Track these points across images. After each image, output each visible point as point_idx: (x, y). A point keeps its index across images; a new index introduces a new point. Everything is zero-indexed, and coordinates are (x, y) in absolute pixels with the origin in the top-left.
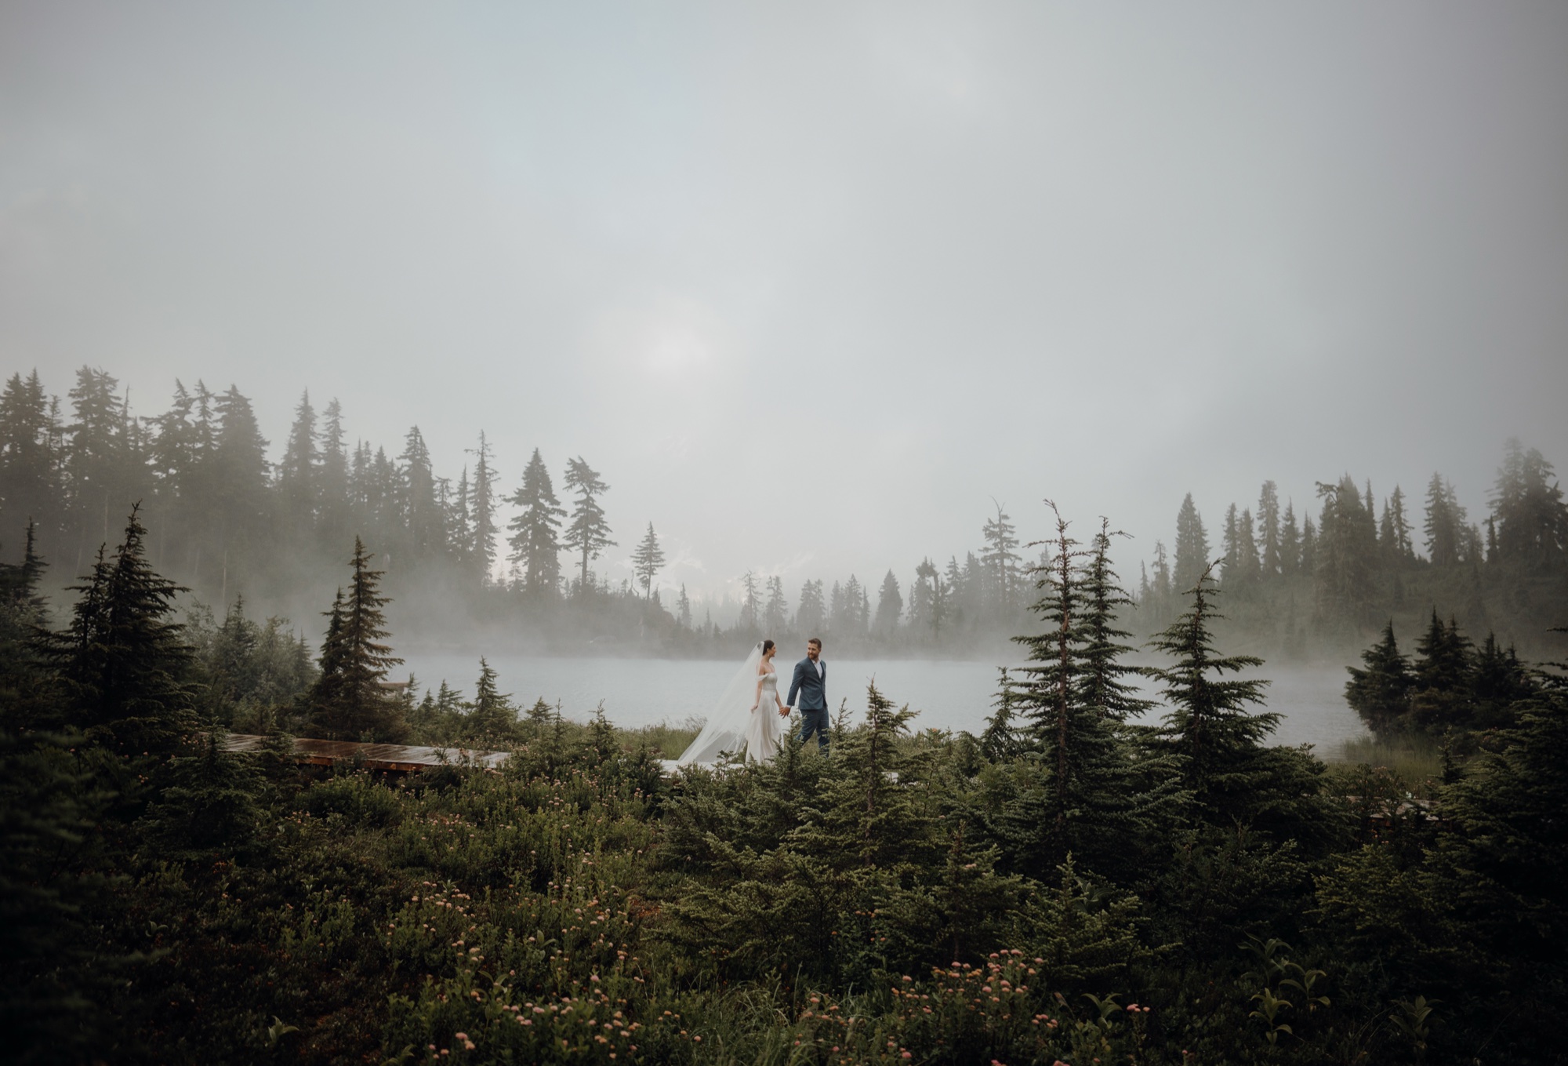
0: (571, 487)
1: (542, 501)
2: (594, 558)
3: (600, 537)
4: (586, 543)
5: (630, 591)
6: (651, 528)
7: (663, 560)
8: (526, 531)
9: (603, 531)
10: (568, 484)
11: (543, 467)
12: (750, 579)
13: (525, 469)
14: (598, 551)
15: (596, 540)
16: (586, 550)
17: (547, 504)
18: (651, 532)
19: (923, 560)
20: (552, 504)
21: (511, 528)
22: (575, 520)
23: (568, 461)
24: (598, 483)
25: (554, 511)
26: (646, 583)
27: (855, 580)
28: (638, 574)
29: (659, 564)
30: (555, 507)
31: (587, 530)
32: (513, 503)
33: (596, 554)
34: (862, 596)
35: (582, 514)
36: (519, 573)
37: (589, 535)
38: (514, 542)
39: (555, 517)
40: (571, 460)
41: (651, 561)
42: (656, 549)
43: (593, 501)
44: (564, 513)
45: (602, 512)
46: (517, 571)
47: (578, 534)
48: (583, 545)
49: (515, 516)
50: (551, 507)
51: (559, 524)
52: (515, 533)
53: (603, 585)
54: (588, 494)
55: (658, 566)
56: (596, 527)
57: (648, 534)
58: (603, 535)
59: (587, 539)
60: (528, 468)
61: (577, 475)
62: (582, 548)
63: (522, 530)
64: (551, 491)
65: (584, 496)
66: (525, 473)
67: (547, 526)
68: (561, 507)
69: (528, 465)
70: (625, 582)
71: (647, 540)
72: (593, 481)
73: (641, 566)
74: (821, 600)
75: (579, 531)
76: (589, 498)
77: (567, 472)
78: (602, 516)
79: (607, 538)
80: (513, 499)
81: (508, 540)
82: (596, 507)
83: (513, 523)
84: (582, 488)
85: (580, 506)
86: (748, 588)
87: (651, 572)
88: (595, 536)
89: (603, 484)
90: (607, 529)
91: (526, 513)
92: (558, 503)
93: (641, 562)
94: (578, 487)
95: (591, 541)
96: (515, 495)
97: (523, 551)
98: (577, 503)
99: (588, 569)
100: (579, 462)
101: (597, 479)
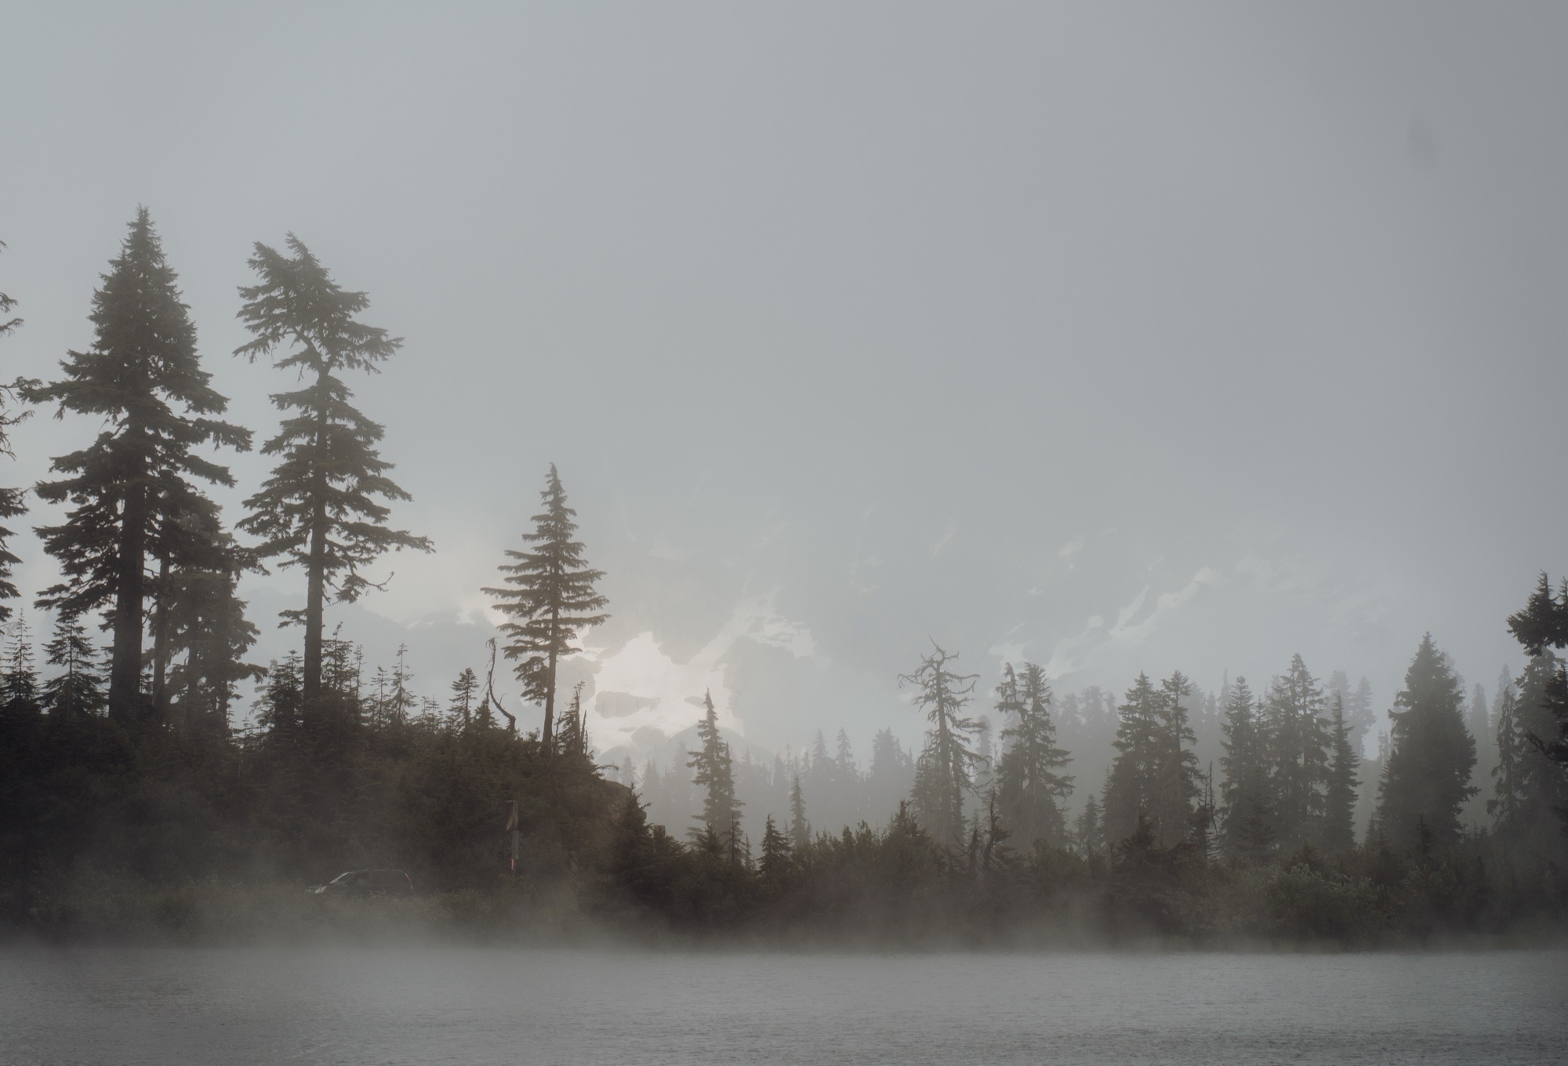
0: (261, 344)
1: (160, 394)
2: (347, 595)
3: (369, 521)
4: (319, 542)
5: (484, 711)
6: (556, 488)
7: (599, 602)
8: (108, 501)
9: (377, 498)
10: (254, 337)
11: (166, 275)
12: (940, 677)
13: (101, 285)
14: (361, 571)
15: (354, 529)
16: (320, 563)
17: (178, 408)
18: (557, 504)
19: (1534, 589)
20: (198, 407)
21: (51, 492)
22: (279, 459)
23: (251, 252)
24: (358, 330)
25: (199, 432)
26: (540, 682)
27: (1304, 675)
28: (513, 652)
29: (587, 613)
30: (210, 416)
31: (321, 496)
32: (57, 402)
33: (353, 581)
34: (1330, 730)
35: (302, 441)
36: (86, 651)
37: (329, 512)
38: (59, 542)
39: (204, 450)
40: (260, 247)
41: (556, 604)
42: (574, 563)
43: (342, 391)
44: (239, 438)
45: (374, 431)
46: (76, 643)
47: (290, 510)
48: (306, 549)
49: (66, 451)
50: (193, 416)
51: (219, 475)
52: (60, 513)
53: (389, 692)
54: (323, 369)
55: (580, 622)
56: (343, 484)
57: (546, 510)
58: (378, 513)
59: (321, 525)
60: (112, 282)
61: (285, 302)
62: (303, 558)
63: (93, 500)
64: (193, 363)
65: (310, 378)
66: (100, 297)
67: (180, 485)
68: (231, 417)
69: (111, 270)
70: (466, 681)
71: (543, 532)
72: (341, 324)
73: (523, 622)
74: (1185, 745)
75: (295, 501)
76: (327, 384)
77: (249, 293)
78: (375, 446)
79: (392, 524)
80: (57, 389)
81: (42, 533)
82: (354, 415)
83: (60, 477)
84: (302, 346)
85: (294, 412)
86: (932, 706)
87: (557, 647)
88: (352, 516)
89: (377, 333)
90: (391, 489)
91: (106, 438)
92: (217, 403)
93: (526, 612)
94: (288, 345)
95: (334, 536)
96: (63, 377)
97: (98, 575)
98: (282, 400)
99: (326, 634)
100: (289, 254)
101: (357, 317)
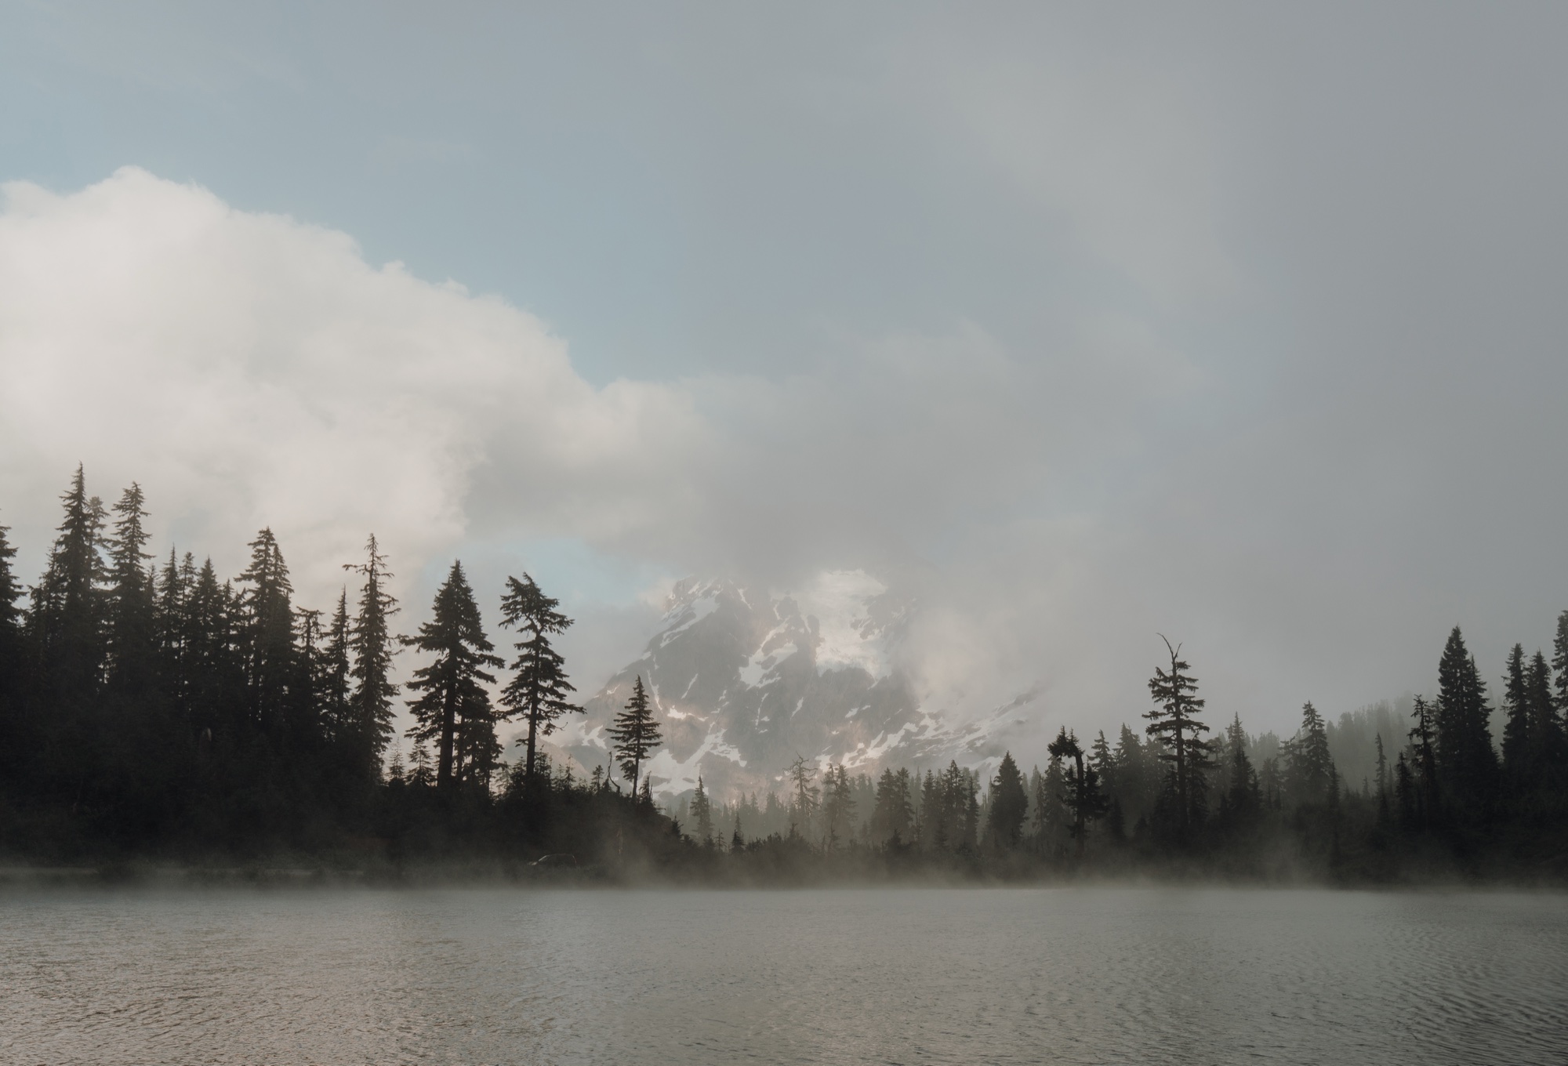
0: (511, 621)
1: (464, 643)
2: (546, 732)
3: (558, 700)
4: (534, 708)
5: (606, 784)
6: (640, 686)
7: (658, 736)
8: (439, 691)
9: (561, 690)
10: (508, 618)
11: (468, 590)
12: (801, 769)
13: (438, 594)
14: (553, 722)
15: (551, 704)
16: (534, 719)
17: (472, 649)
18: (640, 693)
19: (1059, 732)
20: (481, 649)
21: (413, 686)
22: (517, 672)
23: (507, 580)
24: (554, 616)
25: (482, 659)
26: (632, 771)
27: (956, 769)
28: (619, 758)
29: (653, 741)
30: (486, 653)
31: (537, 688)
32: (417, 646)
33: (549, 726)
34: (967, 793)
35: (528, 664)
36: (427, 757)
37: (539, 696)
38: (418, 708)
39: (483, 668)
40: (511, 578)
41: (639, 737)
42: (647, 719)
43: (546, 643)
44: (499, 663)
45: (560, 660)
46: (423, 753)
47: (522, 695)
48: (529, 712)
49: (420, 668)
50: (479, 653)
51: (490, 679)
52: (419, 695)
53: (564, 775)
54: (538, 633)
55: (650, 745)
56: (548, 683)
57: (635, 696)
58: (561, 696)
59: (535, 702)
60: (443, 592)
61: (521, 603)
62: (527, 716)
63: (432, 690)
64: (479, 629)
65: (532, 636)
66: (438, 600)
67: (472, 683)
68: (495, 653)
69: (443, 588)
70: (598, 771)
71: (634, 705)
72: (546, 613)
73: (624, 745)
74: (906, 799)
75: (524, 691)
76: (540, 639)
77: (506, 598)
78: (561, 667)
79: (567, 701)
80: (417, 640)
81: (409, 704)
82: (551, 652)
83: (417, 679)
84: (529, 622)
85: (525, 651)
86: (798, 782)
87: (640, 755)
88: (550, 698)
89: (563, 617)
90: (567, 686)
91: (439, 661)
92: (490, 647)
93: (624, 740)
94: (523, 621)
95: (541, 706)
96: (420, 634)
97: (433, 723)
98: (519, 646)
99: (537, 750)
100: (525, 582)
101: (553, 610)
